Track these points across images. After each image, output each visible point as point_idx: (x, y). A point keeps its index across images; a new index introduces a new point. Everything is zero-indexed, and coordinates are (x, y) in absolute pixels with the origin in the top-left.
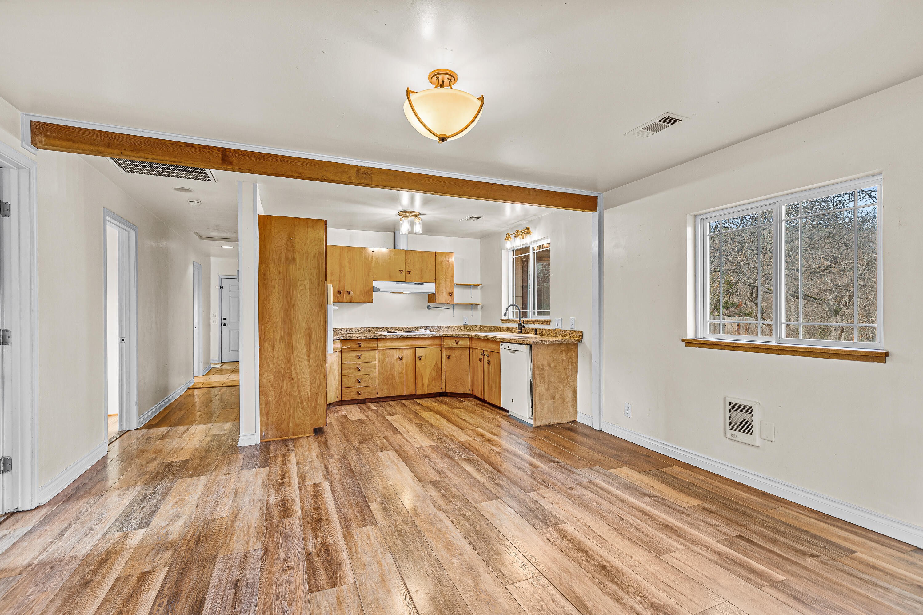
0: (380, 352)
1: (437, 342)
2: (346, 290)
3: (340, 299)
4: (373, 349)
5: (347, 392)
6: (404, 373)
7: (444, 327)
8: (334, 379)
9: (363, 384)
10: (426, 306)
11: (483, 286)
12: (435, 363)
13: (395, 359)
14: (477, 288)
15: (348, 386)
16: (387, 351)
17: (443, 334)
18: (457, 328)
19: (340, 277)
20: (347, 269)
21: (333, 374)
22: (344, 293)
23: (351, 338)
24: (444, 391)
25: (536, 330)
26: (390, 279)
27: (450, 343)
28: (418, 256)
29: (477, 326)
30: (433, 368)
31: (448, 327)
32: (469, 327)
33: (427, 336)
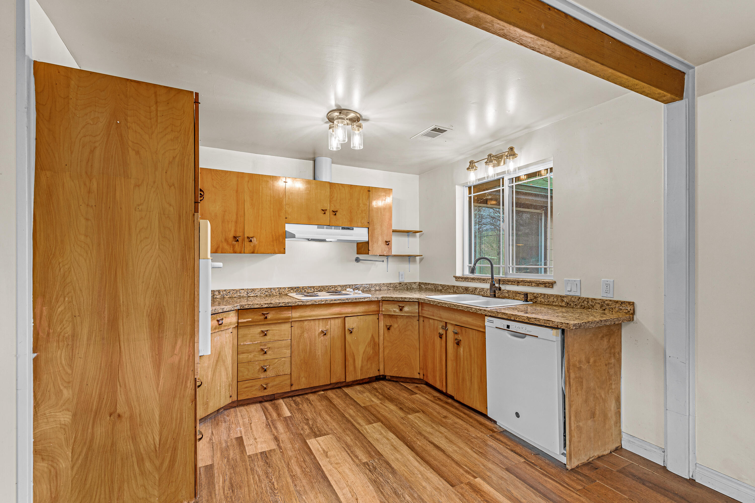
0: (296, 325)
1: (373, 307)
2: (246, 236)
3: (237, 248)
4: (286, 321)
5: (246, 387)
6: (329, 352)
7: (376, 285)
8: (226, 369)
9: (270, 373)
10: (354, 259)
11: (423, 234)
12: (370, 336)
13: (317, 333)
14: (415, 236)
15: (248, 377)
16: (306, 323)
17: (382, 297)
18: (392, 285)
19: (237, 218)
20: (247, 205)
21: (224, 362)
22: (244, 240)
23: (252, 307)
24: (382, 373)
25: (526, 295)
26: (309, 222)
27: (391, 310)
28: (346, 192)
29: (415, 283)
30: (368, 343)
31: (382, 285)
32: (406, 284)
33: (361, 300)
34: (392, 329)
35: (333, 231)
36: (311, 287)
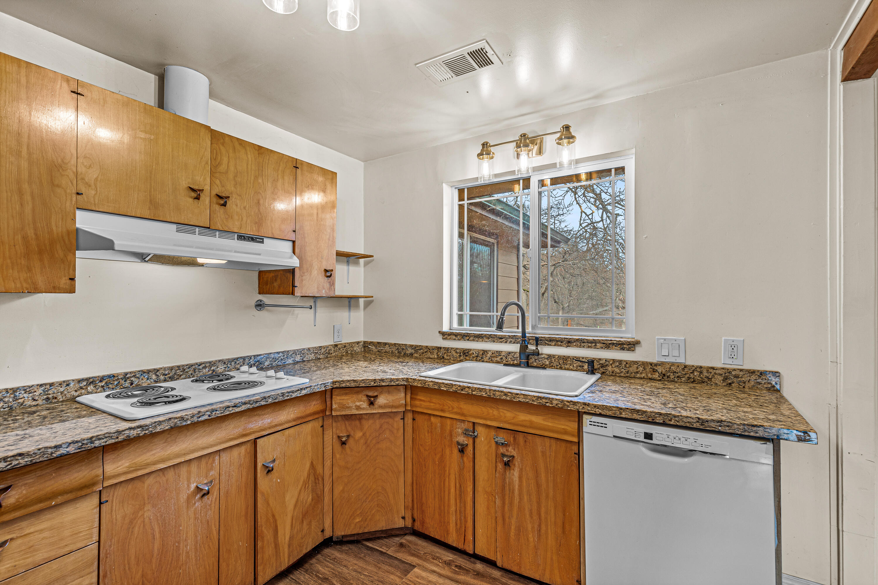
0: (116, 495)
1: (314, 406)
4: (77, 493)
6: (215, 533)
7: (295, 352)
10: (253, 303)
11: (373, 260)
12: (308, 465)
14: (357, 263)
17: (334, 383)
18: (323, 350)
25: (591, 362)
26: (154, 212)
27: (351, 405)
29: (358, 343)
30: (304, 481)
31: (305, 351)
32: (345, 346)
33: (294, 395)
34: (350, 442)
35: (217, 241)
36: (149, 371)
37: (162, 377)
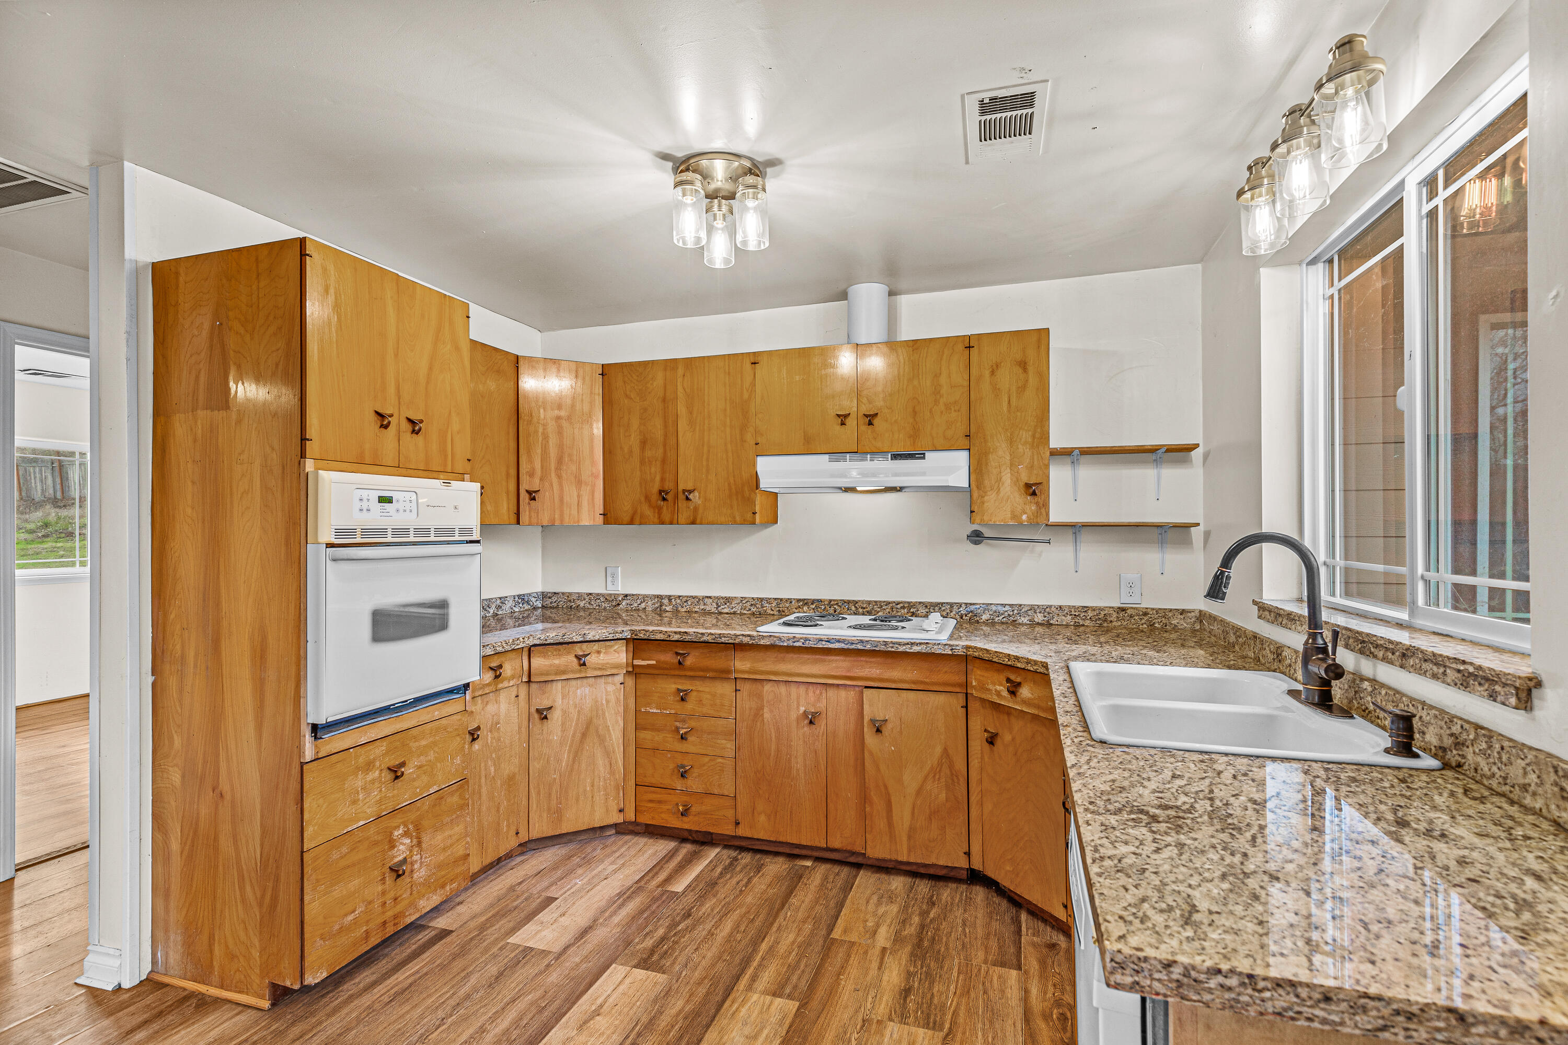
0: (745, 688)
1: (952, 674)
2: (681, 487)
3: (666, 516)
4: (723, 675)
5: (651, 801)
6: (823, 768)
7: (1033, 608)
8: (608, 754)
9: (694, 784)
10: (967, 535)
12: (938, 750)
13: (794, 716)
14: (1186, 461)
15: (653, 781)
16: (766, 687)
17: (967, 648)
18: (1090, 614)
19: (665, 452)
20: (683, 425)
21: (602, 740)
22: (676, 497)
23: (652, 637)
24: (976, 864)
26: (808, 447)
27: (990, 687)
28: (902, 361)
29: (1183, 612)
30: (932, 768)
31: (1053, 609)
32: (1145, 614)
34: (998, 742)
35: (869, 464)
36: (849, 602)
37: (861, 610)
